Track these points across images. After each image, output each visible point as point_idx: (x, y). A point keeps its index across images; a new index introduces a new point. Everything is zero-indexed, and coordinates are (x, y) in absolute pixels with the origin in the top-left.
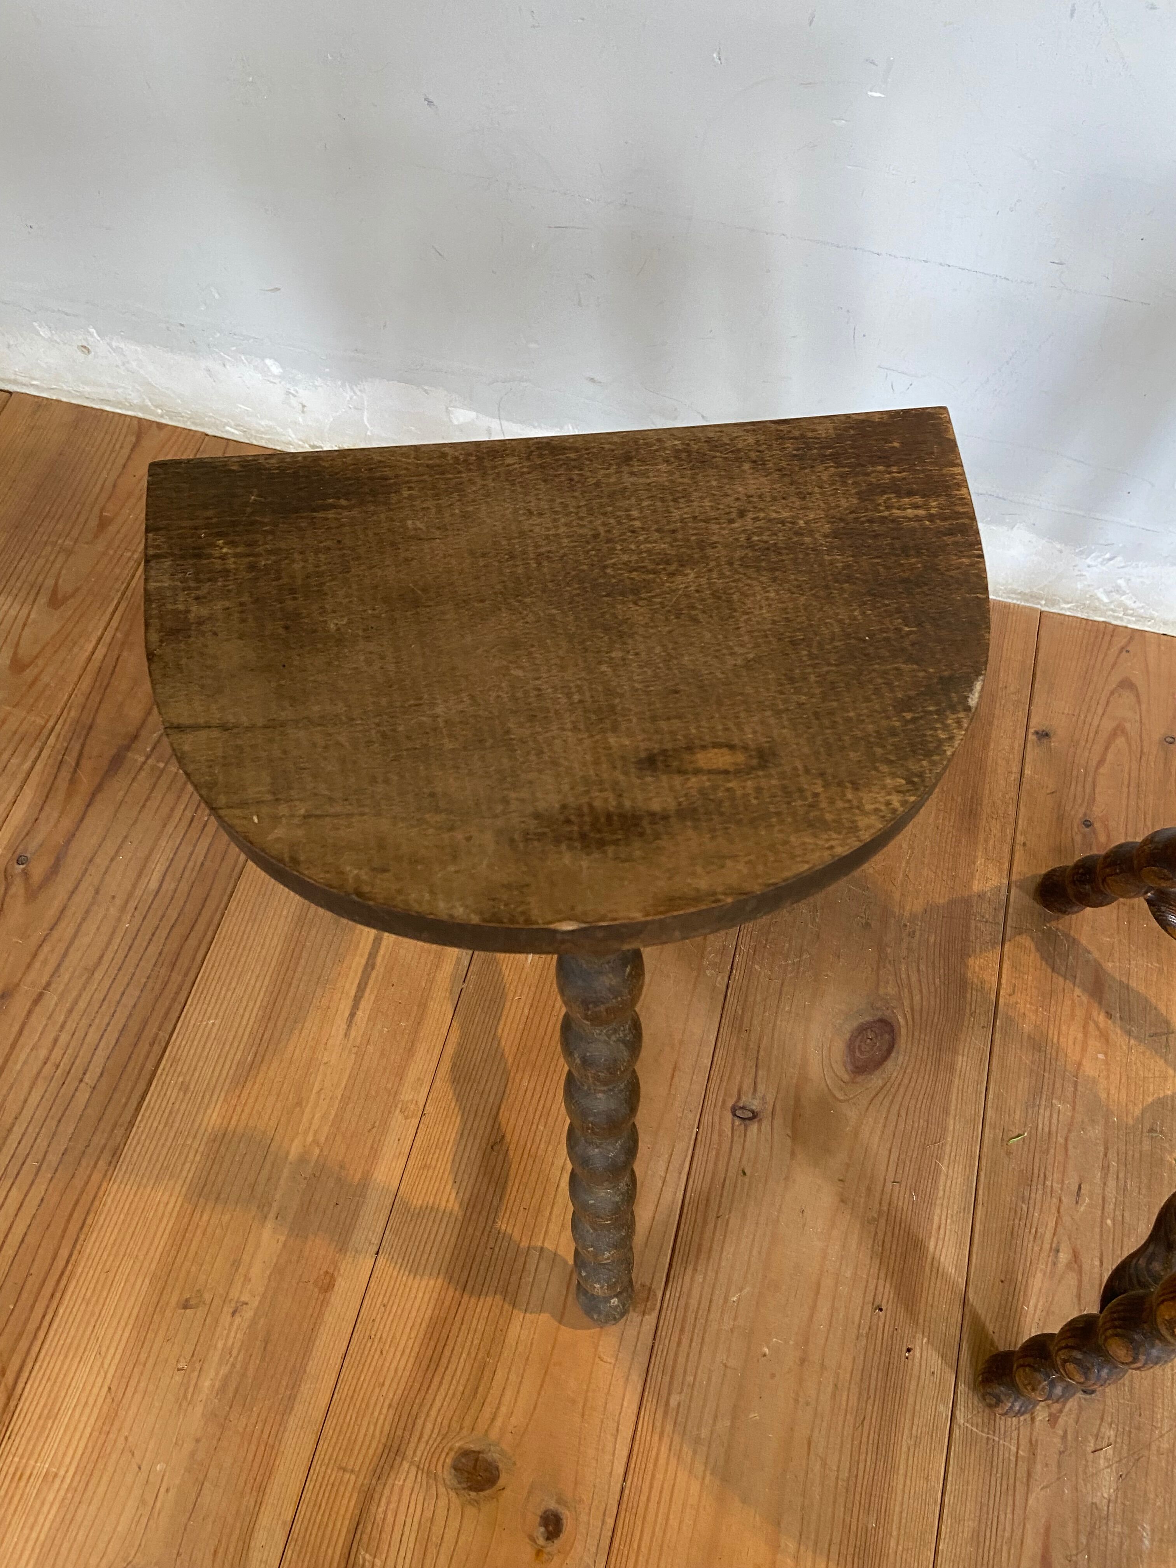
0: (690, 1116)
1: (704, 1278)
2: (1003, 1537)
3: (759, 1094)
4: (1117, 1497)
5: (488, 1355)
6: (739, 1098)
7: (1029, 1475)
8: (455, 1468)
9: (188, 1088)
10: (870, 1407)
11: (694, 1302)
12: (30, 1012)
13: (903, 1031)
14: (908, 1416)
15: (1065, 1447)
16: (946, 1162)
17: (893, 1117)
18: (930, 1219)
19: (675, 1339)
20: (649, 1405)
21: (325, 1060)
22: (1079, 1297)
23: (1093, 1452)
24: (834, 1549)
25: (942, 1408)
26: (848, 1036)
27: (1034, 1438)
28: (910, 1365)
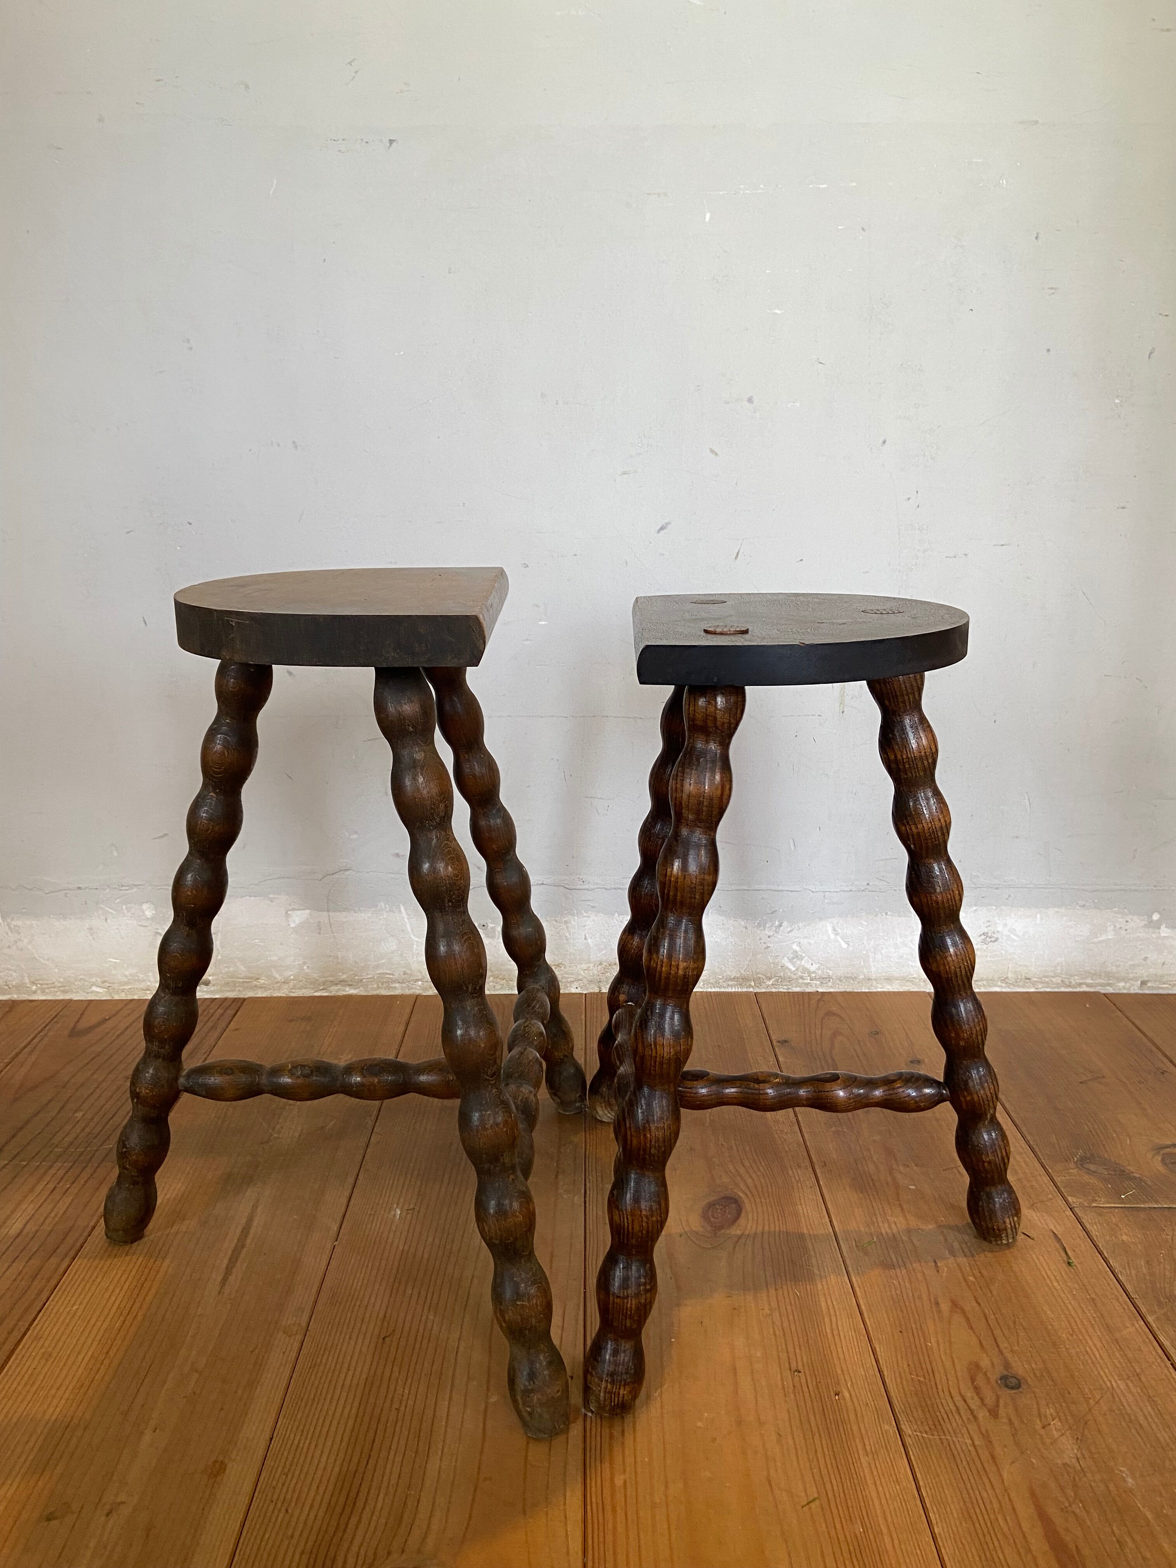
2: (993, 1508)
4: (1083, 1455)
5: (409, 1489)
7: (993, 1457)
10: (817, 1442)
13: (746, 1201)
14: (858, 1440)
15: (1015, 1430)
21: (199, 1313)
22: (971, 1328)
23: (1043, 1427)
25: (886, 1427)
26: (700, 1211)
27: (984, 1431)
28: (842, 1402)
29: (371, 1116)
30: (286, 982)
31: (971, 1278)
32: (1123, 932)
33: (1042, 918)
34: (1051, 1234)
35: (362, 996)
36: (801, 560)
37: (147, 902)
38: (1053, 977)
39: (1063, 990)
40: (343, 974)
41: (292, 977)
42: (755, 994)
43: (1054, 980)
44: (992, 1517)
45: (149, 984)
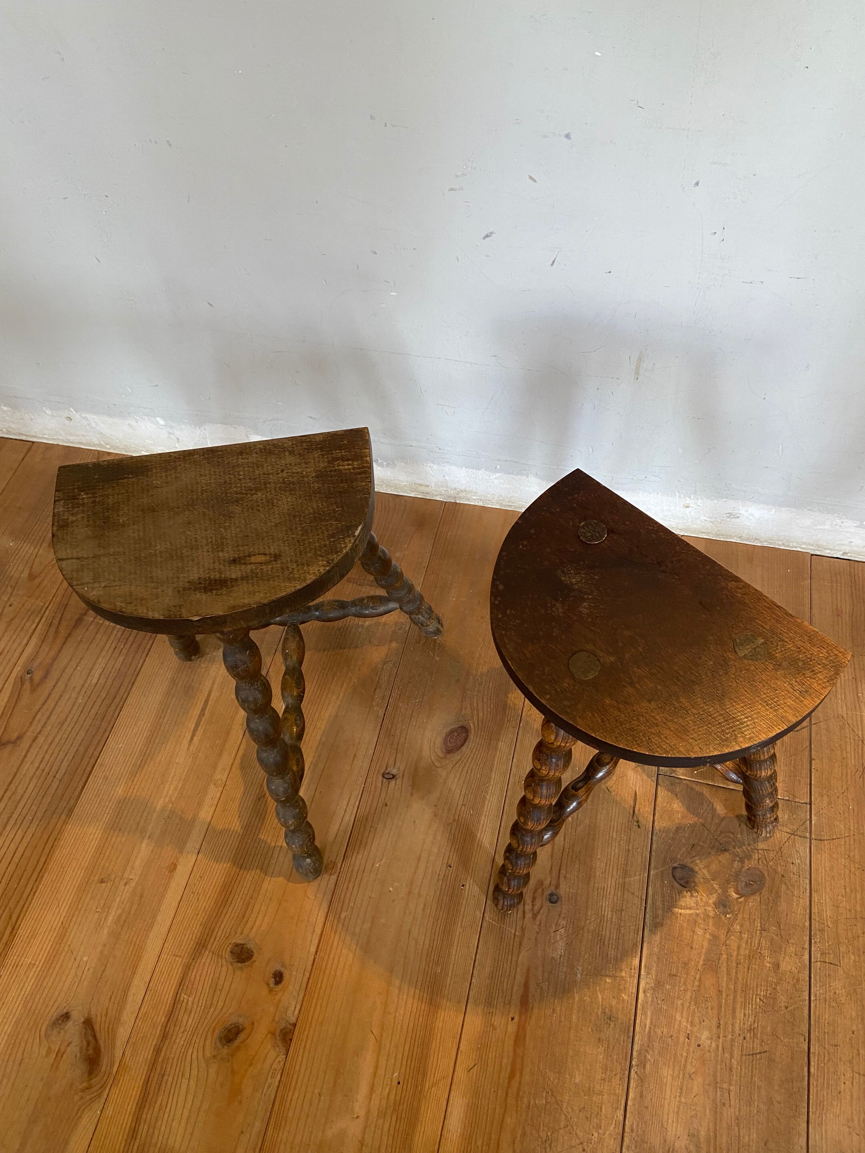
0: (361, 779)
1: (362, 857)
3: (397, 766)
5: (251, 898)
6: (386, 769)
8: (232, 952)
9: (107, 777)
10: (441, 914)
11: (356, 868)
12: (30, 746)
13: (473, 732)
14: (461, 917)
15: (540, 930)
16: (489, 794)
17: (464, 774)
18: (479, 822)
19: (346, 886)
20: (331, 918)
21: (177, 761)
22: (552, 856)
24: (419, 983)
25: (478, 913)
26: (444, 736)
27: (524, 926)
28: (463, 893)
32: (838, 527)
33: (776, 512)
34: (634, 793)
36: (610, 272)
39: (782, 548)
44: (502, 980)
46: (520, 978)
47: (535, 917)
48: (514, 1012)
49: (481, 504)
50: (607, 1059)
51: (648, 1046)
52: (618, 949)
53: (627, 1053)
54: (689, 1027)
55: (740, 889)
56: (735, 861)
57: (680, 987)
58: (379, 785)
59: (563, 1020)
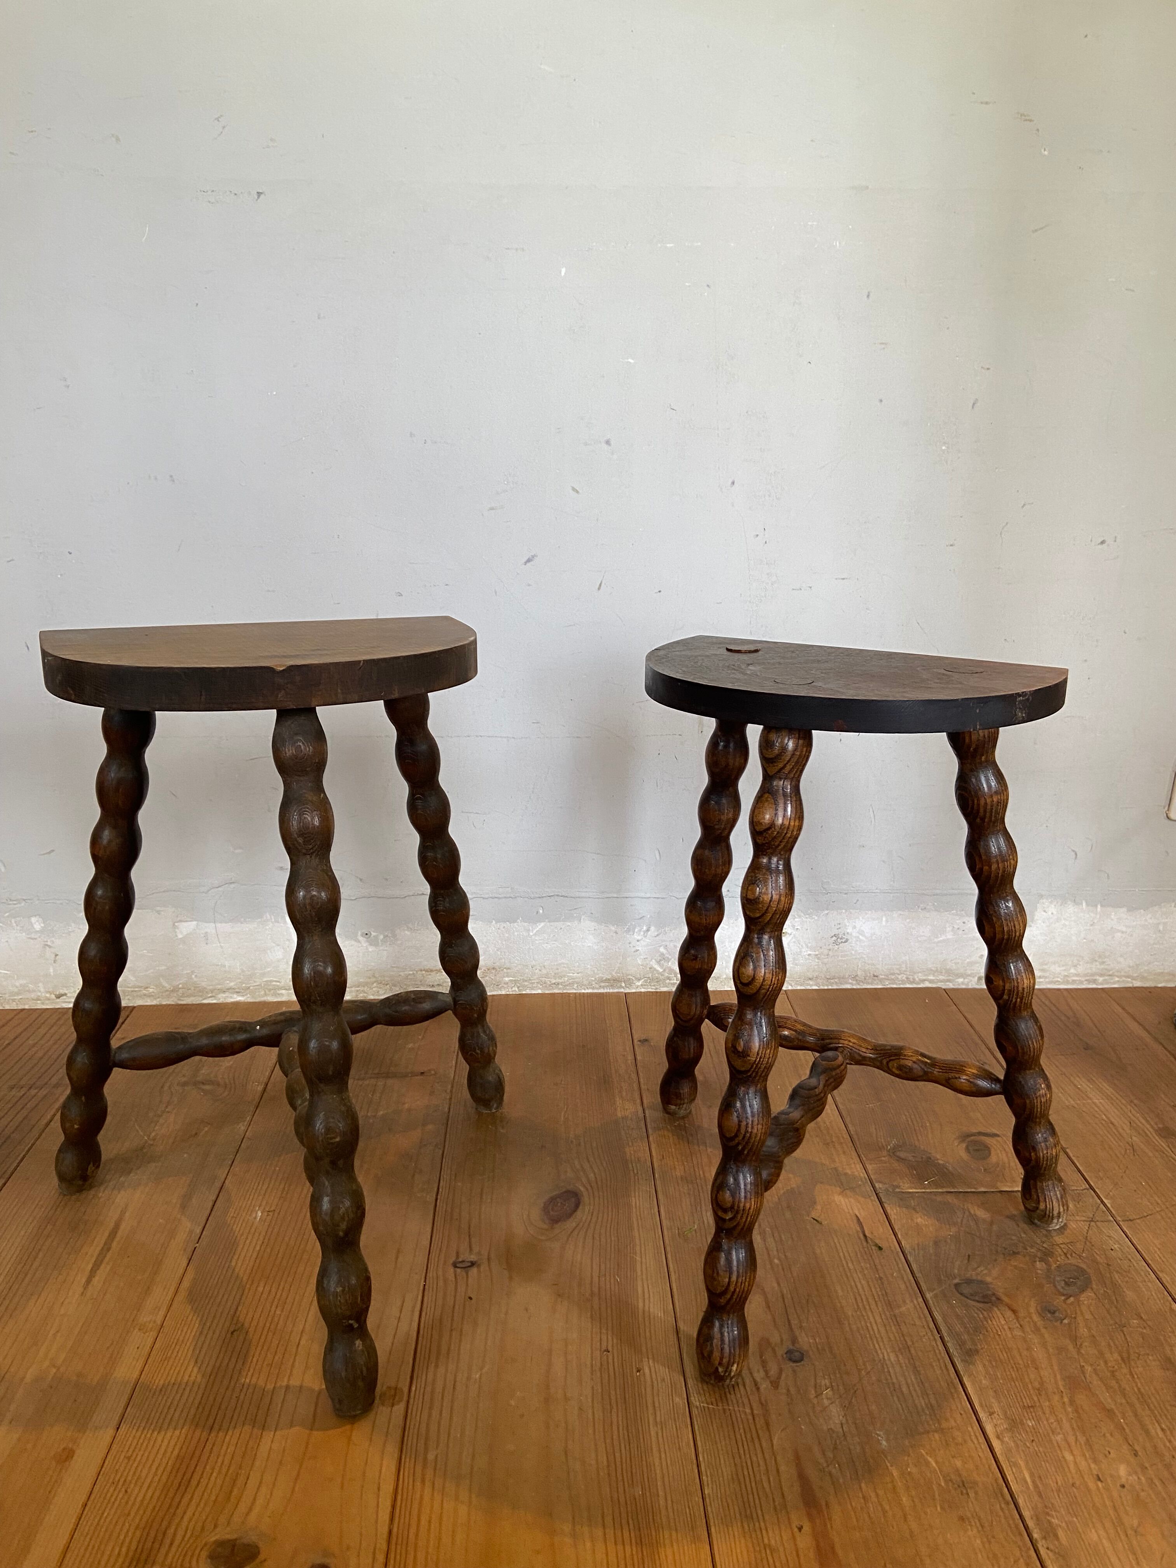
0: (417, 1278)
2: (760, 1471)
3: (476, 1249)
4: (847, 1420)
5: (240, 1468)
6: (458, 1258)
7: (767, 1424)
8: (211, 1557)
10: (614, 1413)
11: (439, 1386)
13: (585, 1194)
15: (792, 1399)
16: (638, 1254)
17: (589, 1241)
19: (426, 1412)
20: (407, 1464)
21: (62, 1313)
22: (769, 1307)
23: (816, 1397)
24: (608, 1520)
25: (677, 1400)
26: (541, 1205)
27: (763, 1400)
28: (642, 1379)
29: (244, 1121)
30: (175, 990)
31: (776, 1261)
32: (960, 932)
33: (887, 921)
34: (855, 1218)
35: (250, 1003)
36: (660, 591)
37: (35, 916)
38: (898, 974)
39: (908, 986)
40: (231, 981)
41: (180, 986)
42: (625, 994)
43: (900, 977)
44: (758, 1478)
45: (39, 994)
46: (787, 1471)
47: (775, 1384)
48: (798, 1517)
49: (514, 990)
50: (990, 1542)
51: (1046, 1507)
52: (927, 1395)
53: (1017, 1526)
54: (1093, 1466)
55: (1062, 1290)
56: (1035, 1261)
57: (1047, 1420)
58: (451, 1277)
59: (887, 1508)
